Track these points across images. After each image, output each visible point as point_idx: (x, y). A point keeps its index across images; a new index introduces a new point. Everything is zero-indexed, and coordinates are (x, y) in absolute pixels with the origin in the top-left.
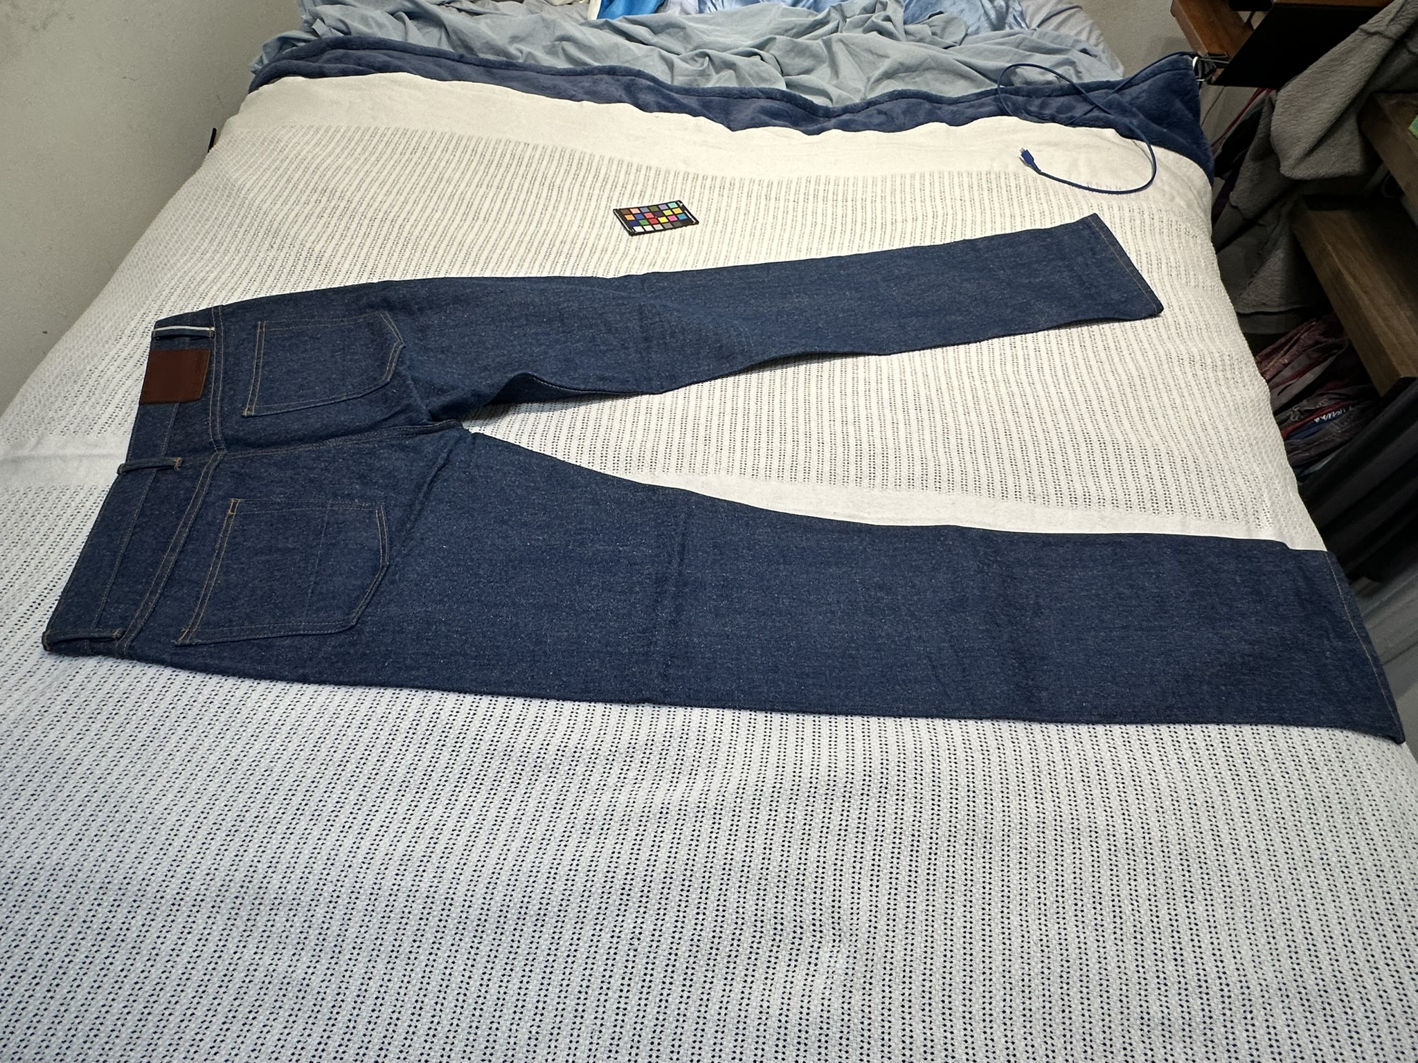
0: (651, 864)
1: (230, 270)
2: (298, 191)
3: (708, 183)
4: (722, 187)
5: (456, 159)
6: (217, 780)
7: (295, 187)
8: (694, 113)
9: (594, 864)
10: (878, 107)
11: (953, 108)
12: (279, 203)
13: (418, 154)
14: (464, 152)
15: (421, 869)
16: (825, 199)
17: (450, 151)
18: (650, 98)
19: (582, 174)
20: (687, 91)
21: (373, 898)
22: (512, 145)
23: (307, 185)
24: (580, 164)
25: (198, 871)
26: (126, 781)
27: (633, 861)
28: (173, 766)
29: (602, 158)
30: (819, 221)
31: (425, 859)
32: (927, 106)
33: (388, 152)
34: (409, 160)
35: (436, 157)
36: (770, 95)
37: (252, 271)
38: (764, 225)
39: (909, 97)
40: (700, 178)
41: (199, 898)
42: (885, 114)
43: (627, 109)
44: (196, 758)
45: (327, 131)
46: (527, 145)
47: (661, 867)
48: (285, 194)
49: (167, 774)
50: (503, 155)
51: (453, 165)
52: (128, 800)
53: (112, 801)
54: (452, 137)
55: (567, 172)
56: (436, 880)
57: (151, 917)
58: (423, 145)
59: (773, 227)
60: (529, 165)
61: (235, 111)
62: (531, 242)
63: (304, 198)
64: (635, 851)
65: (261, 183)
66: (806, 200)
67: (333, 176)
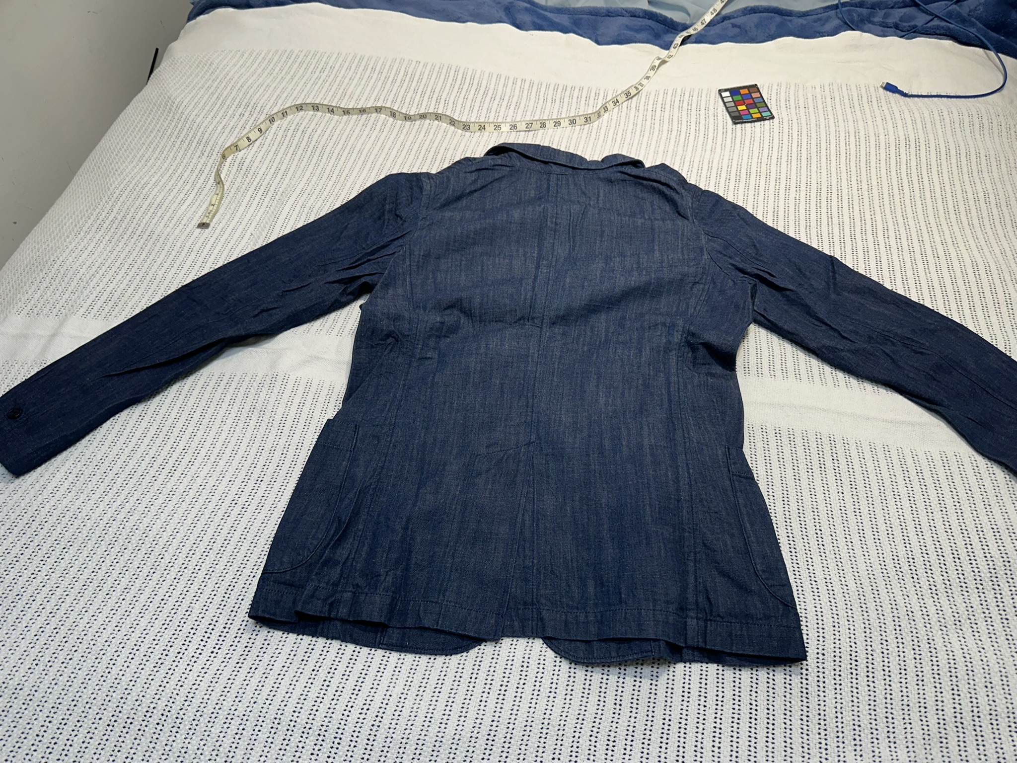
0: (514, 712)
1: (168, 175)
2: (225, 107)
3: (576, 93)
4: (588, 98)
5: (358, 75)
6: (147, 617)
7: (223, 103)
8: (565, 31)
9: (464, 710)
10: (732, 21)
11: (802, 21)
12: (210, 117)
13: (326, 73)
14: (365, 69)
15: (315, 708)
16: (680, 108)
17: (352, 70)
18: (526, 18)
19: (465, 88)
20: (559, 11)
21: (273, 731)
22: (405, 63)
23: (234, 100)
24: (464, 78)
25: (129, 697)
26: (74, 615)
27: (498, 710)
28: (111, 603)
29: (483, 73)
30: (675, 127)
31: (319, 700)
32: (778, 18)
33: (301, 71)
34: (318, 78)
35: (341, 75)
36: (633, 14)
37: (186, 175)
38: (625, 131)
39: (760, 12)
40: (569, 89)
41: (129, 721)
42: (739, 27)
43: (506, 28)
44: (129, 597)
45: (251, 55)
46: (418, 62)
47: (522, 715)
48: (215, 109)
49: (106, 611)
50: (398, 72)
51: (355, 82)
52: (75, 633)
53: (62, 633)
54: (355, 57)
55: (452, 86)
56: (327, 720)
57: (90, 735)
58: (330, 65)
59: (633, 132)
60: (420, 81)
61: (175, 38)
62: (419, 151)
63: (230, 112)
64: (500, 701)
65: (196, 99)
66: (663, 109)
67: (255, 93)
